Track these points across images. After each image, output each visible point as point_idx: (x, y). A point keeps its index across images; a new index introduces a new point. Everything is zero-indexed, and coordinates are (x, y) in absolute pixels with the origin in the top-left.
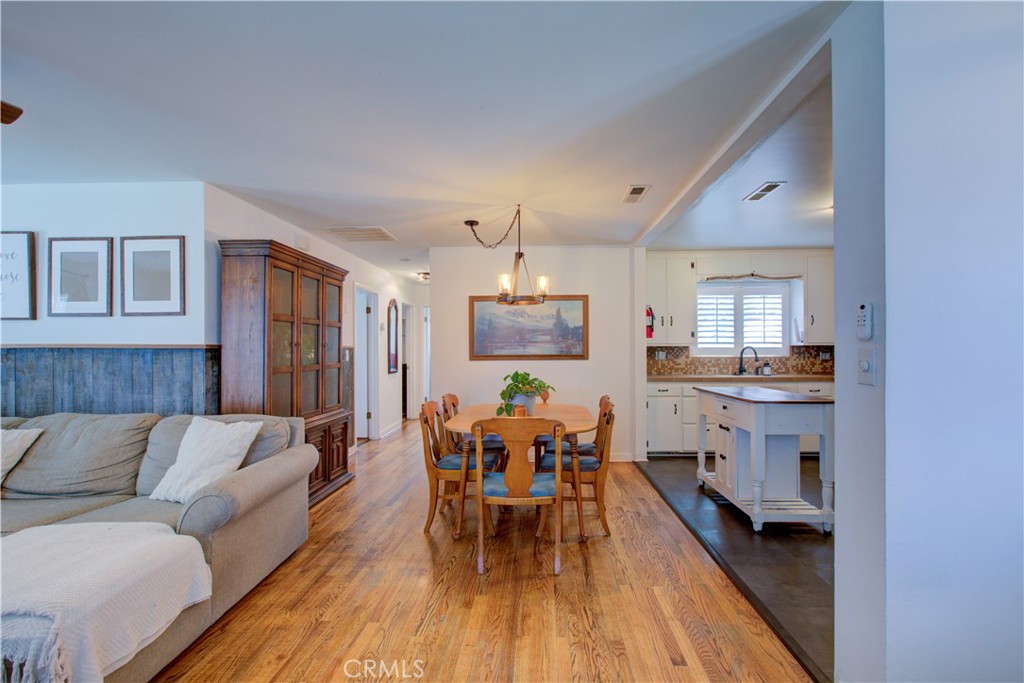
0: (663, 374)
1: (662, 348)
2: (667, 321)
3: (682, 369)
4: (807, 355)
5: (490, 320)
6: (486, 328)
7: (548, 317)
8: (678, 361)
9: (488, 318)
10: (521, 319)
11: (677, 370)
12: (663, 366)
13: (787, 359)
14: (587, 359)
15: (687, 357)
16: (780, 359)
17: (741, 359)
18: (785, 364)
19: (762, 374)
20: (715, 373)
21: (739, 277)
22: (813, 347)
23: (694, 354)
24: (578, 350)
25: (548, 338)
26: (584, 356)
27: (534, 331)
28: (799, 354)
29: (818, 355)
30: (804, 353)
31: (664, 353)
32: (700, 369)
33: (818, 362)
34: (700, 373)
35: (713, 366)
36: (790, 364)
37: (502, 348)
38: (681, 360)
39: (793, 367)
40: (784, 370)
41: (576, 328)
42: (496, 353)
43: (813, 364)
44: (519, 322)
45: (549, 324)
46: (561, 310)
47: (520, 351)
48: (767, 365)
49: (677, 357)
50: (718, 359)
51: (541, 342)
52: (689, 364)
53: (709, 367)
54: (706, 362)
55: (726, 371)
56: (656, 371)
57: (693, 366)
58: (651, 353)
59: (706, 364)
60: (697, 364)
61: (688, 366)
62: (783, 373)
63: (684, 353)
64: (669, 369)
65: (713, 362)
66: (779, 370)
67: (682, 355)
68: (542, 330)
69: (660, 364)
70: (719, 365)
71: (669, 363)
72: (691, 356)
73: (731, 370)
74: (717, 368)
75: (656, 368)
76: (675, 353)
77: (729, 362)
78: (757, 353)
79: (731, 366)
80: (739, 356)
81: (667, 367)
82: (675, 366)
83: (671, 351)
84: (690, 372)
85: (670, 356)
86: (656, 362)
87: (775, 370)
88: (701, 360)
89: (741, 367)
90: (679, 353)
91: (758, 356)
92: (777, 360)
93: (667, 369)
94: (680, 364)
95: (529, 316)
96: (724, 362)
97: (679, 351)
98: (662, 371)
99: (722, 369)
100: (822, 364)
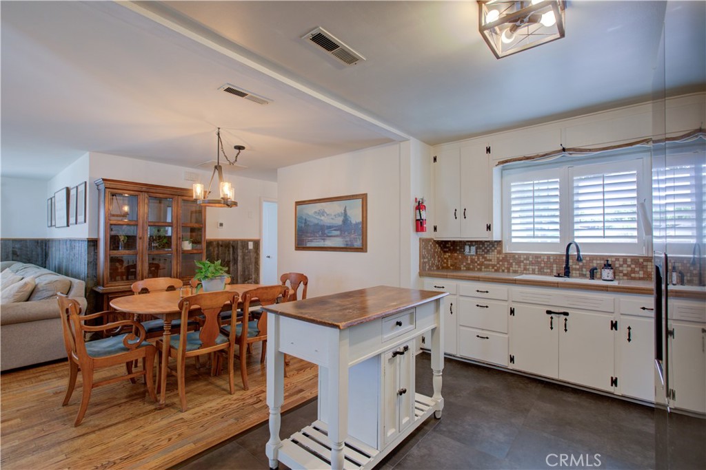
0: (473, 270)
1: (471, 243)
2: (460, 214)
3: (493, 266)
5: (306, 220)
6: (303, 225)
7: (339, 215)
8: (489, 256)
9: (304, 218)
10: (322, 218)
11: (487, 266)
12: (473, 261)
14: (366, 252)
15: (500, 252)
16: (635, 260)
17: (568, 256)
18: (642, 267)
19: (600, 278)
20: (534, 273)
23: (507, 249)
25: (338, 233)
26: (363, 249)
27: (330, 227)
31: (473, 248)
32: (515, 267)
34: (515, 272)
35: (531, 264)
37: (311, 241)
38: (493, 256)
40: (641, 274)
41: (357, 224)
44: (321, 220)
45: (339, 221)
46: (347, 209)
47: (321, 244)
48: (608, 266)
49: (488, 252)
50: (537, 256)
51: (335, 236)
52: (501, 261)
53: (525, 265)
54: (522, 259)
55: (549, 271)
56: (464, 266)
57: (506, 263)
58: (461, 248)
59: (523, 262)
60: (511, 261)
61: (501, 263)
62: (640, 279)
63: (495, 248)
64: (478, 265)
65: (531, 259)
66: (633, 275)
67: (493, 251)
68: (335, 227)
69: (469, 260)
70: (538, 262)
71: (478, 259)
72: (504, 252)
73: (555, 271)
74: (537, 267)
75: (465, 264)
76: (486, 248)
77: (552, 260)
78: (580, 250)
79: (555, 266)
80: (565, 253)
81: (476, 262)
82: (485, 262)
83: (481, 246)
84: (503, 271)
85: (480, 251)
86: (465, 257)
87: (625, 275)
88: (517, 256)
89: (567, 268)
90: (491, 248)
91: (581, 253)
92: (629, 260)
93: (476, 264)
94: (491, 260)
95: (327, 215)
96: (546, 260)
97: (491, 246)
98: (471, 267)
99: (543, 268)
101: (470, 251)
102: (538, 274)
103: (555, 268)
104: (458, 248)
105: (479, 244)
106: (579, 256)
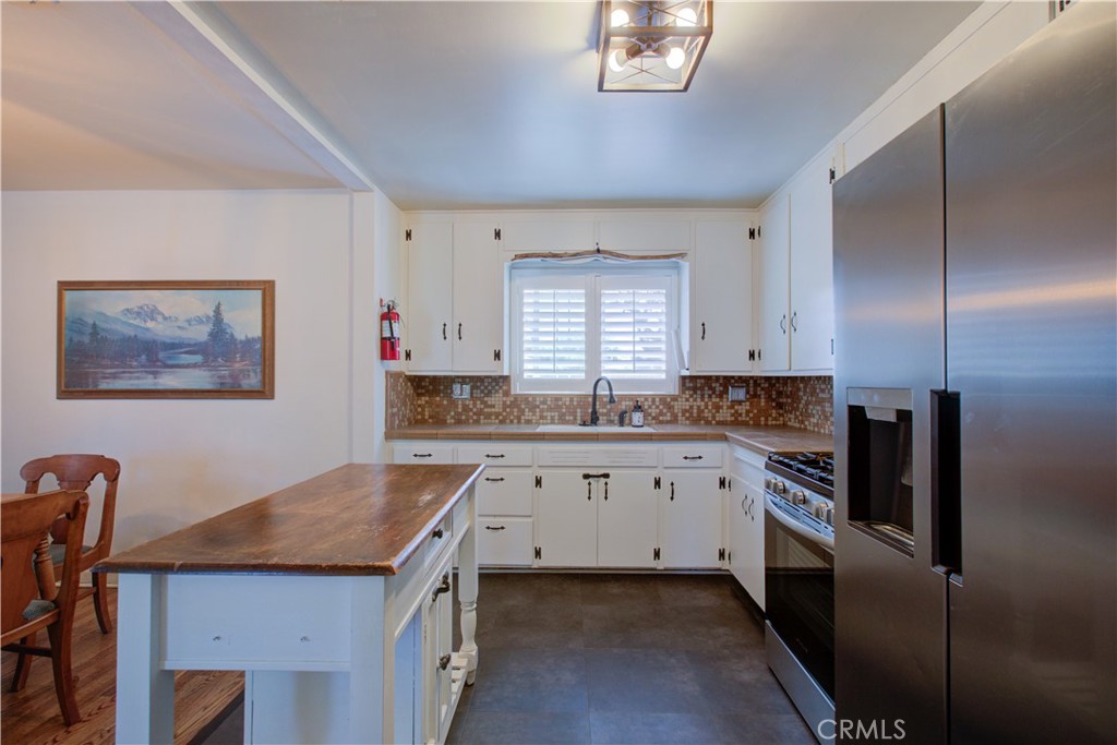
0: (466, 422)
1: (463, 380)
2: (452, 331)
3: (497, 415)
4: (707, 392)
5: (94, 326)
6: (86, 339)
7: (200, 321)
8: (490, 400)
9: (90, 321)
10: (150, 324)
11: (488, 416)
12: (466, 409)
13: (674, 398)
14: (272, 397)
15: (507, 394)
16: (663, 399)
17: (595, 396)
18: (670, 408)
19: (630, 424)
20: (553, 423)
21: (576, 255)
22: (718, 378)
23: (517, 389)
24: (253, 381)
25: (198, 358)
26: (265, 391)
27: (174, 346)
28: (695, 389)
29: (726, 392)
30: (702, 389)
31: (467, 388)
32: (528, 415)
33: (725, 403)
34: (528, 422)
35: (550, 409)
36: (678, 406)
37: (114, 376)
38: (497, 400)
39: (684, 412)
40: (668, 419)
41: (249, 342)
42: (103, 386)
43: (718, 408)
44: (148, 329)
45: (200, 333)
46: (222, 308)
47: (147, 383)
48: (638, 408)
49: (489, 394)
50: (557, 398)
51: (188, 366)
52: (509, 406)
53: (542, 411)
54: (538, 403)
55: (571, 418)
56: (452, 417)
57: (515, 410)
58: (446, 388)
59: (538, 407)
60: (523, 406)
61: (508, 410)
62: (668, 422)
63: (501, 388)
64: (475, 414)
65: (549, 403)
66: (661, 418)
67: (497, 391)
68: (190, 345)
69: (460, 406)
70: (559, 407)
71: (475, 405)
72: (513, 392)
73: (579, 418)
74: (557, 414)
75: (452, 413)
76: (486, 388)
77: (575, 403)
78: (613, 388)
79: (579, 410)
80: (592, 393)
81: (471, 410)
82: (486, 410)
83: (479, 384)
84: (512, 422)
85: (477, 393)
86: (453, 403)
87: (654, 418)
88: (530, 399)
89: (594, 412)
90: (493, 387)
91: (614, 393)
92: (657, 400)
93: (471, 414)
94: (493, 406)
95: (165, 318)
96: (568, 403)
97: (494, 384)
98: (464, 417)
99: (564, 415)
100: (732, 407)
101: (461, 393)
102: (559, 423)
103: (579, 414)
104: (442, 388)
105: (476, 382)
106: (611, 396)
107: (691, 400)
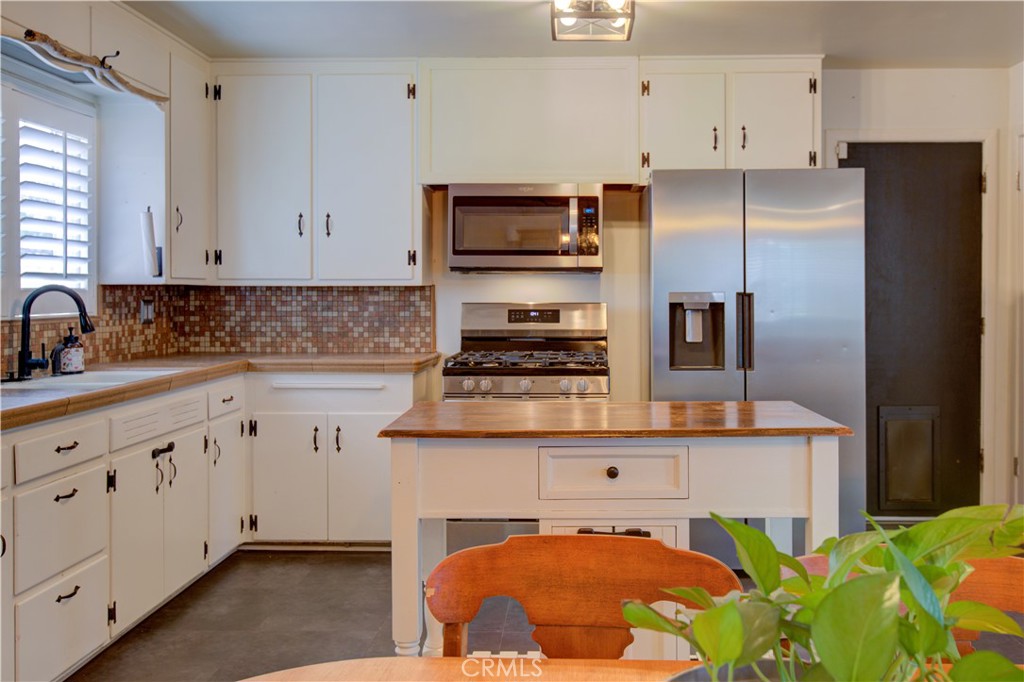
4: (125, 310)
13: (95, 322)
17: (23, 327)
18: (92, 336)
22: (132, 288)
28: (114, 306)
29: (138, 309)
30: (119, 305)
33: (138, 327)
43: (132, 333)
48: (74, 340)
100: (142, 332)
107: (111, 323)
